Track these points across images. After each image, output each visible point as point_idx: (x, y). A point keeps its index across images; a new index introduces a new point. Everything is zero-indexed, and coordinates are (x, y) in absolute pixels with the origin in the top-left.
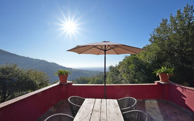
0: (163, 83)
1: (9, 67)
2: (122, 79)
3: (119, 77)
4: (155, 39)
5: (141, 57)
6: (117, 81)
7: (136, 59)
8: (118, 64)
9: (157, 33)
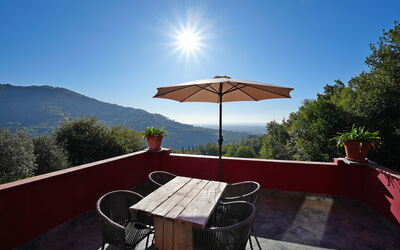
0: (349, 162)
1: (85, 122)
2: (295, 152)
3: (287, 147)
4: (383, 57)
5: (343, 103)
6: (284, 154)
7: (332, 107)
8: (287, 118)
9: (393, 41)
